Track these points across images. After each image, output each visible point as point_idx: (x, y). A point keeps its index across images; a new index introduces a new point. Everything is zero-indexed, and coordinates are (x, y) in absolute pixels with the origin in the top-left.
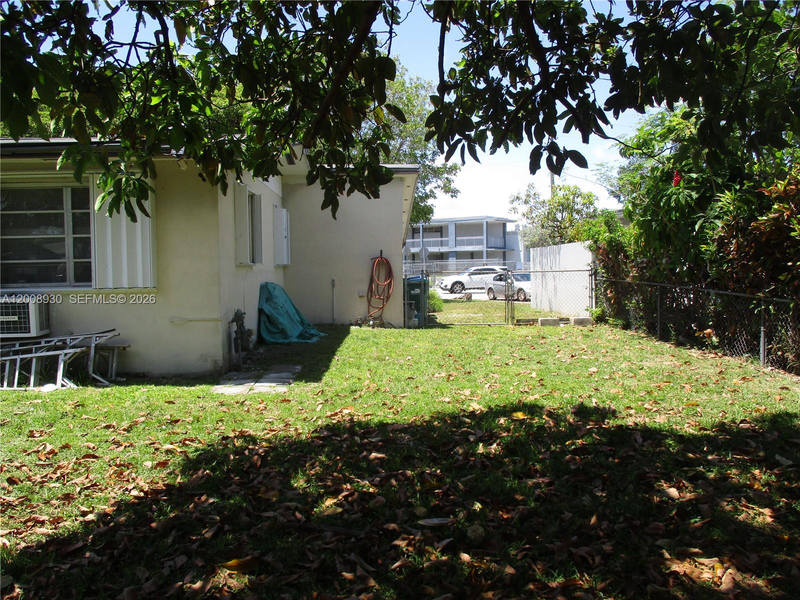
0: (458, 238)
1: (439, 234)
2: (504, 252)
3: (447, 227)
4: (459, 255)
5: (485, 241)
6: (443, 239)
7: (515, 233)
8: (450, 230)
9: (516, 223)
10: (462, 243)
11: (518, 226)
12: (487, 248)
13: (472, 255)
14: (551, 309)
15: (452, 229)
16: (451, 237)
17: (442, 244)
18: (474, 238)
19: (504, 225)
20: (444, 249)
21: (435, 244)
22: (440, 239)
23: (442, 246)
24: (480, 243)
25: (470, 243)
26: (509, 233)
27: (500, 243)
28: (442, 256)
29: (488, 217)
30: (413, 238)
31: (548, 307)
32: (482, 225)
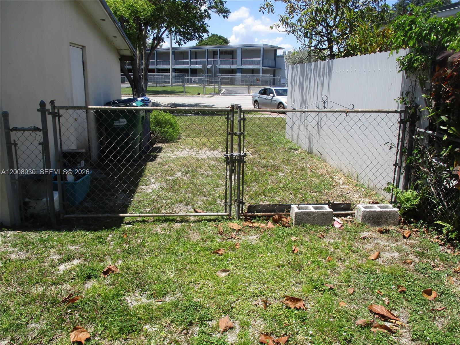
0: (243, 59)
1: (231, 56)
2: (274, 70)
3: (236, 51)
4: (244, 71)
5: (261, 62)
6: (234, 59)
7: (282, 57)
8: (238, 54)
9: (284, 50)
10: (246, 63)
11: (284, 52)
12: (263, 66)
13: (253, 71)
14: (310, 147)
15: (239, 53)
16: (238, 59)
17: (233, 63)
18: (254, 59)
19: (275, 51)
20: (234, 67)
21: (227, 63)
22: (231, 59)
23: (232, 64)
24: (258, 63)
25: (251, 63)
26: (279, 56)
27: (271, 63)
28: (232, 72)
29: (264, 45)
30: (214, 58)
31: (307, 145)
32: (260, 50)
